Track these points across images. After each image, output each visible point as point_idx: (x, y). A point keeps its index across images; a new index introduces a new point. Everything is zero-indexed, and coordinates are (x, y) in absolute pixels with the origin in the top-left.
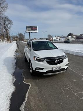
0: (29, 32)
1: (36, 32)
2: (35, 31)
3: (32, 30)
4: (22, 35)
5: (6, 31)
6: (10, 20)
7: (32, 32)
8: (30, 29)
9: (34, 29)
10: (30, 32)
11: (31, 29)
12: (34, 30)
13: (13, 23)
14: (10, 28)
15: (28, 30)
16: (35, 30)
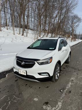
6: (78, 18)
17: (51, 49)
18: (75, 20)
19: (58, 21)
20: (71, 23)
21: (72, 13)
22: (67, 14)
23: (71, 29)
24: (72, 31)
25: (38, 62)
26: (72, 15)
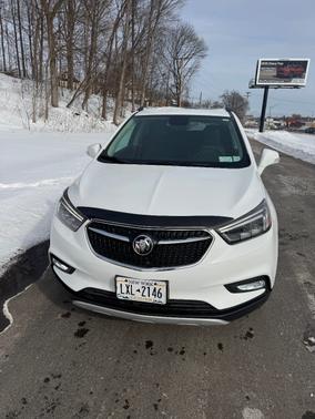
0: (262, 87)
1: (296, 87)
2: (295, 82)
3: (280, 76)
4: (242, 99)
5: (178, 85)
6: (196, 40)
7: (279, 87)
8: (273, 72)
9: (290, 71)
10: (267, 88)
11: (275, 74)
12: (288, 77)
13: (207, 49)
14: (192, 71)
15: (262, 79)
16: (295, 76)
17: (228, 159)
18: (184, 48)
19: (125, 44)
20: (170, 58)
21: (174, 19)
22: (158, 17)
23: (172, 81)
24: (174, 90)
25: (223, 230)
26: (174, 25)
